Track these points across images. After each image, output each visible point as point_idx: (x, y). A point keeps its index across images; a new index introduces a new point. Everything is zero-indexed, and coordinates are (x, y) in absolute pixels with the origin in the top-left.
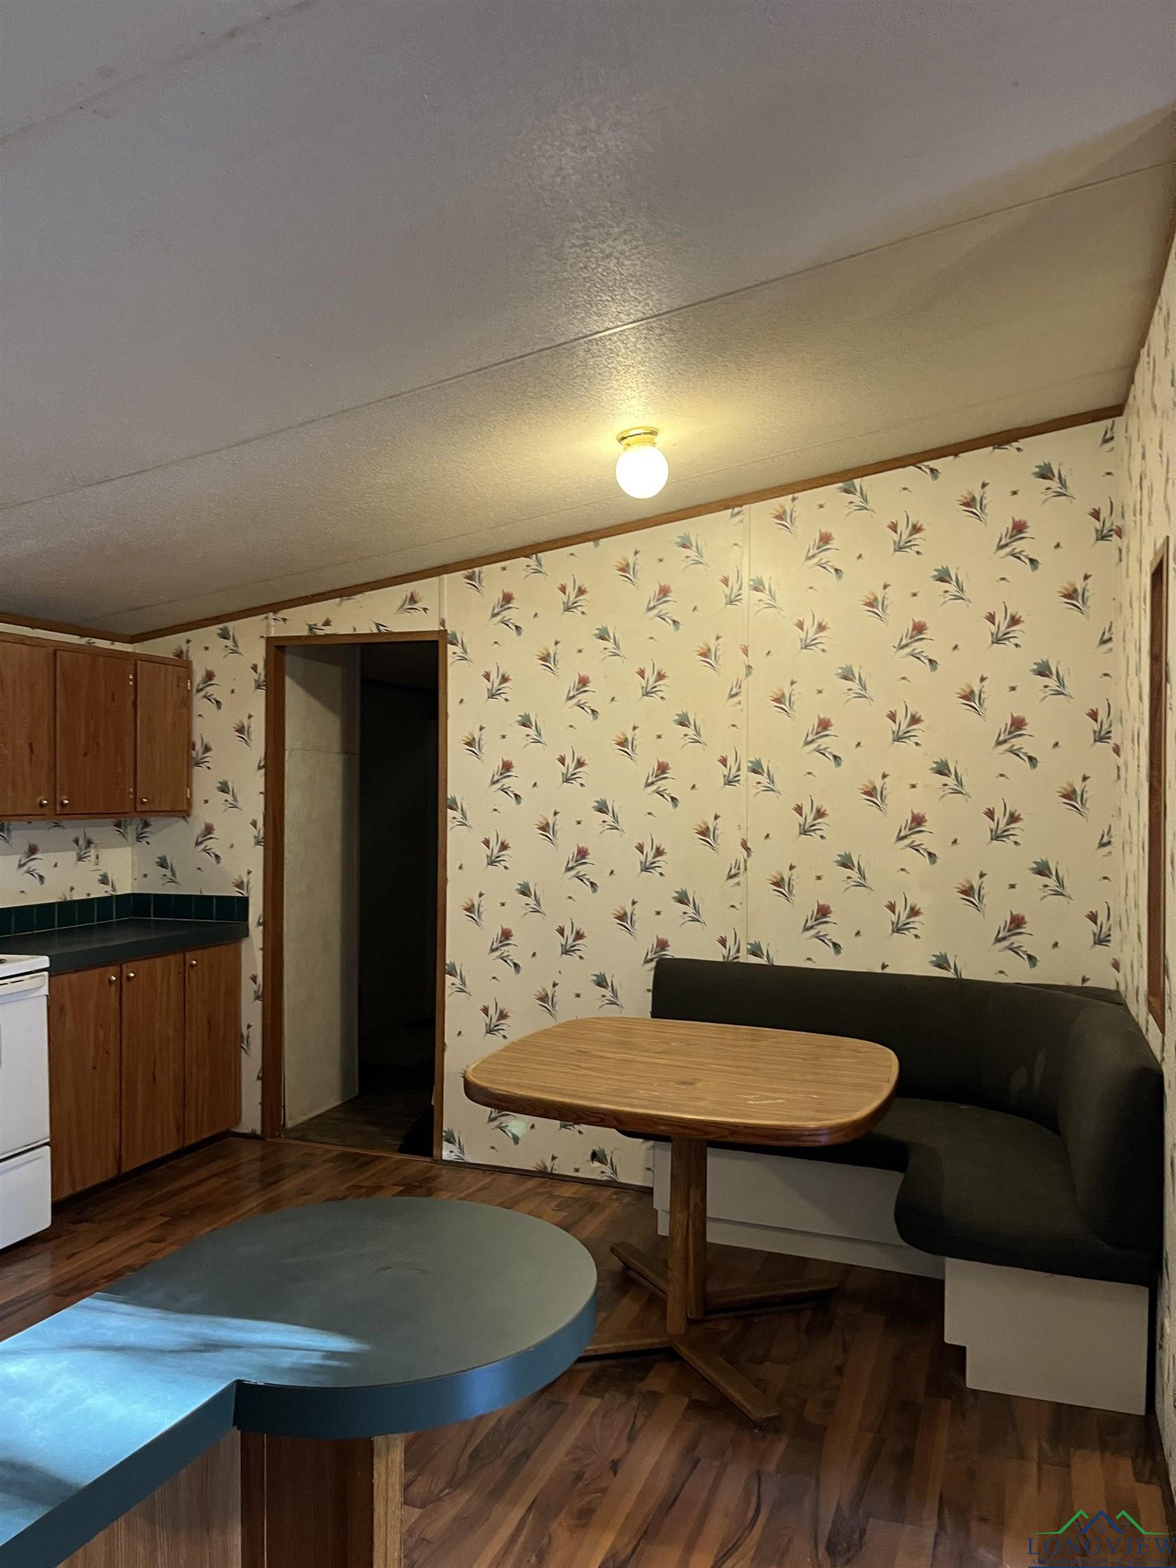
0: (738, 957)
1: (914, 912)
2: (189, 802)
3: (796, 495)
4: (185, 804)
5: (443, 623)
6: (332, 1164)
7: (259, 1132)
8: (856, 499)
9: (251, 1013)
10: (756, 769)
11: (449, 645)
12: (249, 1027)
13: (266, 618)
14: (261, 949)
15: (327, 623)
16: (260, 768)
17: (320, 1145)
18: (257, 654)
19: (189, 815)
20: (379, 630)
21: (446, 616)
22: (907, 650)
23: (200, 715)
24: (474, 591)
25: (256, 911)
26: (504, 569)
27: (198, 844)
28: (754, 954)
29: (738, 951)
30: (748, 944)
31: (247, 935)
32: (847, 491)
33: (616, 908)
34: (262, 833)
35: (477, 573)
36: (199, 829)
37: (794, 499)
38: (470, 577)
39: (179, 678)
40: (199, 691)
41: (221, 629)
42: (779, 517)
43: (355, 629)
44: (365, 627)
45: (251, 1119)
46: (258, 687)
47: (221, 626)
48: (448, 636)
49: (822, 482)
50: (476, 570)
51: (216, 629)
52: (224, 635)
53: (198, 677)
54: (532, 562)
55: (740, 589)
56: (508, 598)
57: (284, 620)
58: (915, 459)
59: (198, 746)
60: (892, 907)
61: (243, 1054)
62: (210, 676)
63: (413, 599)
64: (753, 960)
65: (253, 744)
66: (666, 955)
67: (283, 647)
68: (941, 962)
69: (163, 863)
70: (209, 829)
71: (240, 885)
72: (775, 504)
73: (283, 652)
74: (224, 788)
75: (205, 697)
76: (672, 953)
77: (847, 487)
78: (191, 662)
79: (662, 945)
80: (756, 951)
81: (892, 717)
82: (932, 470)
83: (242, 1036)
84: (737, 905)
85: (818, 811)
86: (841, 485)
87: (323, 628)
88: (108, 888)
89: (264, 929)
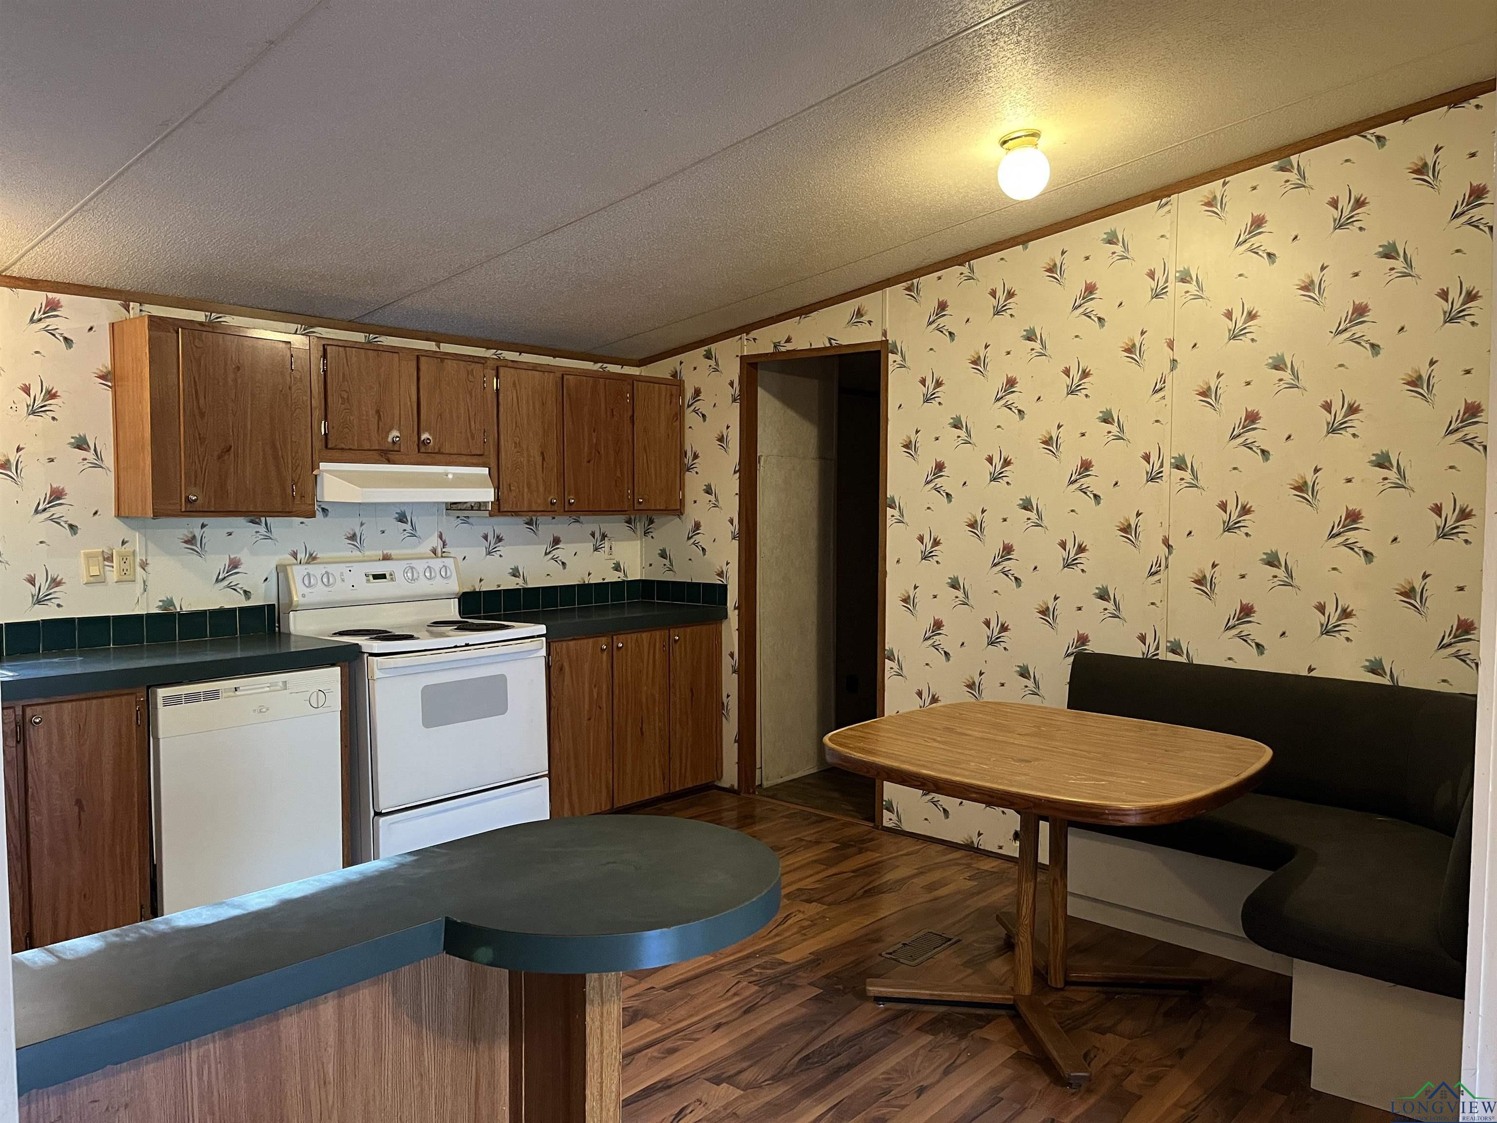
0: (1157, 654)
1: (1346, 614)
2: (682, 502)
3: (1227, 179)
4: (679, 503)
5: (885, 334)
6: (787, 820)
7: (736, 787)
8: (1293, 176)
9: (730, 684)
10: (1180, 465)
11: (890, 354)
12: (728, 696)
13: (741, 338)
14: (737, 630)
15: (788, 340)
16: (735, 472)
17: (782, 803)
18: (733, 371)
19: (682, 514)
20: (831, 344)
21: (887, 326)
22: (1347, 335)
23: (690, 427)
24: (912, 301)
25: (733, 597)
26: (939, 278)
27: (689, 538)
28: (1174, 652)
29: (1157, 648)
30: (1168, 641)
31: (726, 616)
32: (1282, 169)
33: (1038, 603)
34: (737, 530)
35: (916, 285)
36: (690, 525)
37: (1225, 184)
38: (909, 289)
39: (671, 395)
40: (689, 406)
41: (705, 351)
42: (1209, 204)
43: (811, 345)
44: (820, 343)
45: (730, 776)
46: (734, 400)
47: (706, 348)
48: (890, 346)
49: (1255, 162)
50: (915, 281)
51: (702, 351)
52: (708, 356)
53: (689, 393)
54: (965, 269)
55: (1166, 281)
56: (942, 306)
57: (755, 339)
58: (1359, 128)
59: (689, 454)
60: (1321, 608)
61: (724, 719)
62: (697, 392)
63: (859, 313)
64: (1172, 657)
65: (730, 451)
66: (1086, 649)
67: (756, 364)
68: (1376, 668)
69: (663, 555)
70: (697, 526)
71: (721, 574)
72: (1205, 190)
73: (756, 369)
74: (708, 491)
75: (694, 411)
76: (1092, 647)
77: (1283, 165)
78: (684, 381)
79: (1083, 640)
80: (1175, 649)
81: (1327, 407)
82: (1379, 138)
83: (723, 704)
84: (1158, 603)
85: (1244, 507)
86: (1276, 163)
87: (785, 345)
88: (621, 574)
89: (739, 612)
